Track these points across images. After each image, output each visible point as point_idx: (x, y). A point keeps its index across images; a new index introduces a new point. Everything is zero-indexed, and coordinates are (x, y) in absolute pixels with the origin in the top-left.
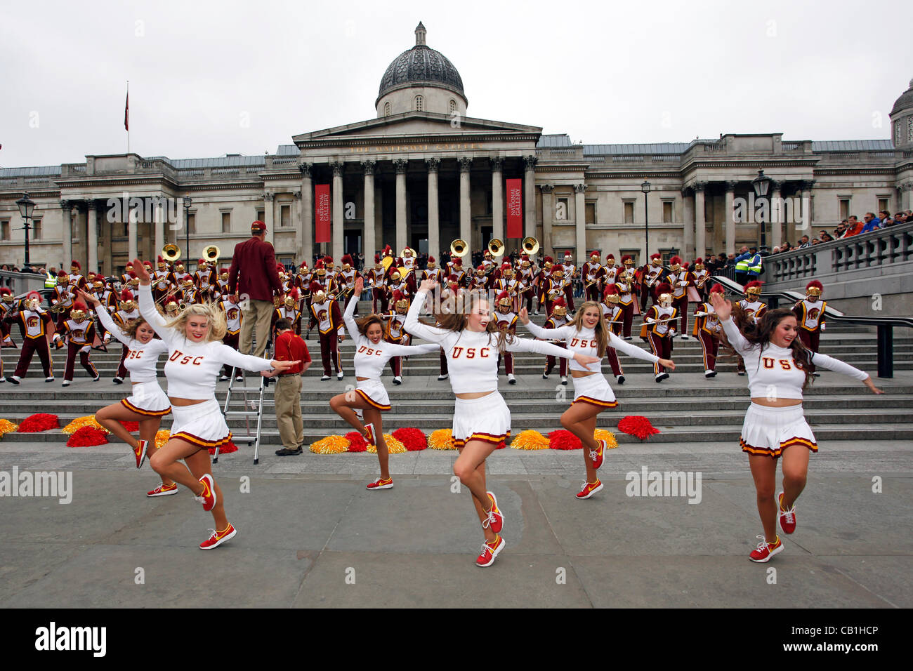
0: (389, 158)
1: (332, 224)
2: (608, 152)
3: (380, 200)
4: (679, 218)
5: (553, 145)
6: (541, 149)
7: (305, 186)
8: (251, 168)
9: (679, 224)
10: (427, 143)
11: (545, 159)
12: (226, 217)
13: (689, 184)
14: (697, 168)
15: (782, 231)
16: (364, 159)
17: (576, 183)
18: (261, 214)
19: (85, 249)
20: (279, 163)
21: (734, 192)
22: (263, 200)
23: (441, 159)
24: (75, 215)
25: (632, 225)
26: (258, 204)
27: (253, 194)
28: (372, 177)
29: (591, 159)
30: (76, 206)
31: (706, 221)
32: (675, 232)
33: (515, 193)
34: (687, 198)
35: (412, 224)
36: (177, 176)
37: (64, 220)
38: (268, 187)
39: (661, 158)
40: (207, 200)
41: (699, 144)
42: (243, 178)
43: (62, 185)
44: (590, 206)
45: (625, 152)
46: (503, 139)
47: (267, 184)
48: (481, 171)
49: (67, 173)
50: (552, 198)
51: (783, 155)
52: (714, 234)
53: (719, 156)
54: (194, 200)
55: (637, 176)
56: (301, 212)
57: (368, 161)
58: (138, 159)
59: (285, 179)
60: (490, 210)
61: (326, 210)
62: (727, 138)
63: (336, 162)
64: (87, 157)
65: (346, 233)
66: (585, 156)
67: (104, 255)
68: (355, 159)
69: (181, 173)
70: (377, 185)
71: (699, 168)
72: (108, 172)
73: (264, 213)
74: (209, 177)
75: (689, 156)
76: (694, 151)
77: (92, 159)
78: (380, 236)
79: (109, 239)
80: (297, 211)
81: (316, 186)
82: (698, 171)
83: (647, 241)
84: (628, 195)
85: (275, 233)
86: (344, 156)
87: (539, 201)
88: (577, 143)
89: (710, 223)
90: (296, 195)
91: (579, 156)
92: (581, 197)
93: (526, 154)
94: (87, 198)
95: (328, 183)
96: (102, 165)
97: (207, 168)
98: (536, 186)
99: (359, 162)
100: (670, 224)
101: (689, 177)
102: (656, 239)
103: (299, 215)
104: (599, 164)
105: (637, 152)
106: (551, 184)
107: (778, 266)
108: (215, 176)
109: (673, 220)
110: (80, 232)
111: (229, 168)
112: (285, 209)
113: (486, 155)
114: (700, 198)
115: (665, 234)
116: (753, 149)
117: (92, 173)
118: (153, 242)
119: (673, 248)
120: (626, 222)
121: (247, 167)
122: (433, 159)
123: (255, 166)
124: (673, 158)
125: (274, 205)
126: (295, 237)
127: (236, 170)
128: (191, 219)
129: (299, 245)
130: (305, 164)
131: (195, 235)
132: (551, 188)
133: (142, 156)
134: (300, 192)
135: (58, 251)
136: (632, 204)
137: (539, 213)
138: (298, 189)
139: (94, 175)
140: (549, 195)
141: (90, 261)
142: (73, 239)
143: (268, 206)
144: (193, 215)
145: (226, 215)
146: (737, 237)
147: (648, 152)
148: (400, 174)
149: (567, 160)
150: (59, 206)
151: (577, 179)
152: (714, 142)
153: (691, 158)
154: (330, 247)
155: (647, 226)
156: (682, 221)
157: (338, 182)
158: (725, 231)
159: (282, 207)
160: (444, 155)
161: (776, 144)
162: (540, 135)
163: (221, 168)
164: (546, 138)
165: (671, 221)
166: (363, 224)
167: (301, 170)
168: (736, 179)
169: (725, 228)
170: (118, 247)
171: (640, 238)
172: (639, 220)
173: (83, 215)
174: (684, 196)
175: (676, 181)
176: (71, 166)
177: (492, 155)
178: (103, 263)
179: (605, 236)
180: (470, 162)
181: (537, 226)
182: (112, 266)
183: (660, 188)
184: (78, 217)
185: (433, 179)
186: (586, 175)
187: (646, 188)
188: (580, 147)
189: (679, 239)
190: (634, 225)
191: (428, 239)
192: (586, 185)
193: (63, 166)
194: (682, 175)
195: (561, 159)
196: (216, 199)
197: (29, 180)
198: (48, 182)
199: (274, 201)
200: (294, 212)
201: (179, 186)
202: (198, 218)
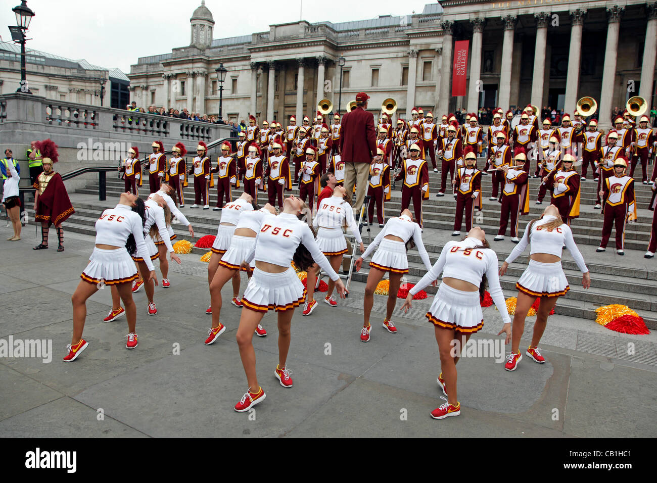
0: (531, 11)
1: (469, 79)
3: (519, 54)
7: (445, 43)
8: (399, 27)
12: (376, 74)
16: (505, 14)
18: (406, 69)
19: (265, 102)
20: (424, 21)
22: (408, 57)
23: (588, 10)
24: (260, 74)
26: (404, 61)
27: (400, 51)
28: (512, 32)
30: (261, 67)
35: (550, 78)
36: (337, 38)
37: (252, 78)
38: (413, 45)
40: (360, 58)
42: (392, 37)
43: (252, 50)
47: (412, 42)
49: (256, 41)
54: (349, 58)
56: (441, 66)
57: (509, 16)
58: (307, 25)
59: (429, 37)
61: (463, 64)
63: (477, 19)
64: (270, 26)
65: (483, 87)
67: (279, 106)
68: (495, 15)
69: (340, 35)
70: (516, 40)
72: (285, 38)
73: (408, 68)
74: (364, 37)
77: (274, 27)
78: (516, 90)
79: (283, 92)
80: (438, 66)
81: (457, 43)
85: (417, 87)
86: (485, 12)
90: (438, 51)
94: (268, 60)
95: (468, 39)
96: (281, 32)
97: (362, 29)
99: (500, 17)
103: (439, 70)
108: (368, 36)
110: (262, 88)
111: (381, 28)
112: (427, 64)
113: (642, 1)
117: (273, 39)
118: (315, 95)
122: (578, 10)
123: (403, 26)
125: (417, 60)
126: (434, 91)
127: (386, 30)
128: (346, 75)
129: (437, 98)
130: (447, 21)
131: (349, 89)
134: (442, 49)
135: (247, 103)
138: (439, 46)
139: (275, 41)
141: (268, 112)
142: (258, 94)
143: (412, 62)
144: (348, 72)
145: (375, 71)
148: (542, 28)
150: (249, 67)
154: (465, 100)
157: (477, 38)
159: (425, 62)
160: (591, 5)
163: (374, 29)
166: (499, 79)
167: (443, 27)
170: (289, 100)
173: (266, 74)
176: (259, 35)
178: (278, 112)
180: (621, 11)
182: (284, 115)
184: (262, 76)
185: (576, 32)
191: (565, 94)
193: (254, 35)
196: (367, 57)
197: (231, 48)
198: (243, 48)
199: (417, 57)
200: (435, 67)
201: (337, 47)
202: (352, 74)
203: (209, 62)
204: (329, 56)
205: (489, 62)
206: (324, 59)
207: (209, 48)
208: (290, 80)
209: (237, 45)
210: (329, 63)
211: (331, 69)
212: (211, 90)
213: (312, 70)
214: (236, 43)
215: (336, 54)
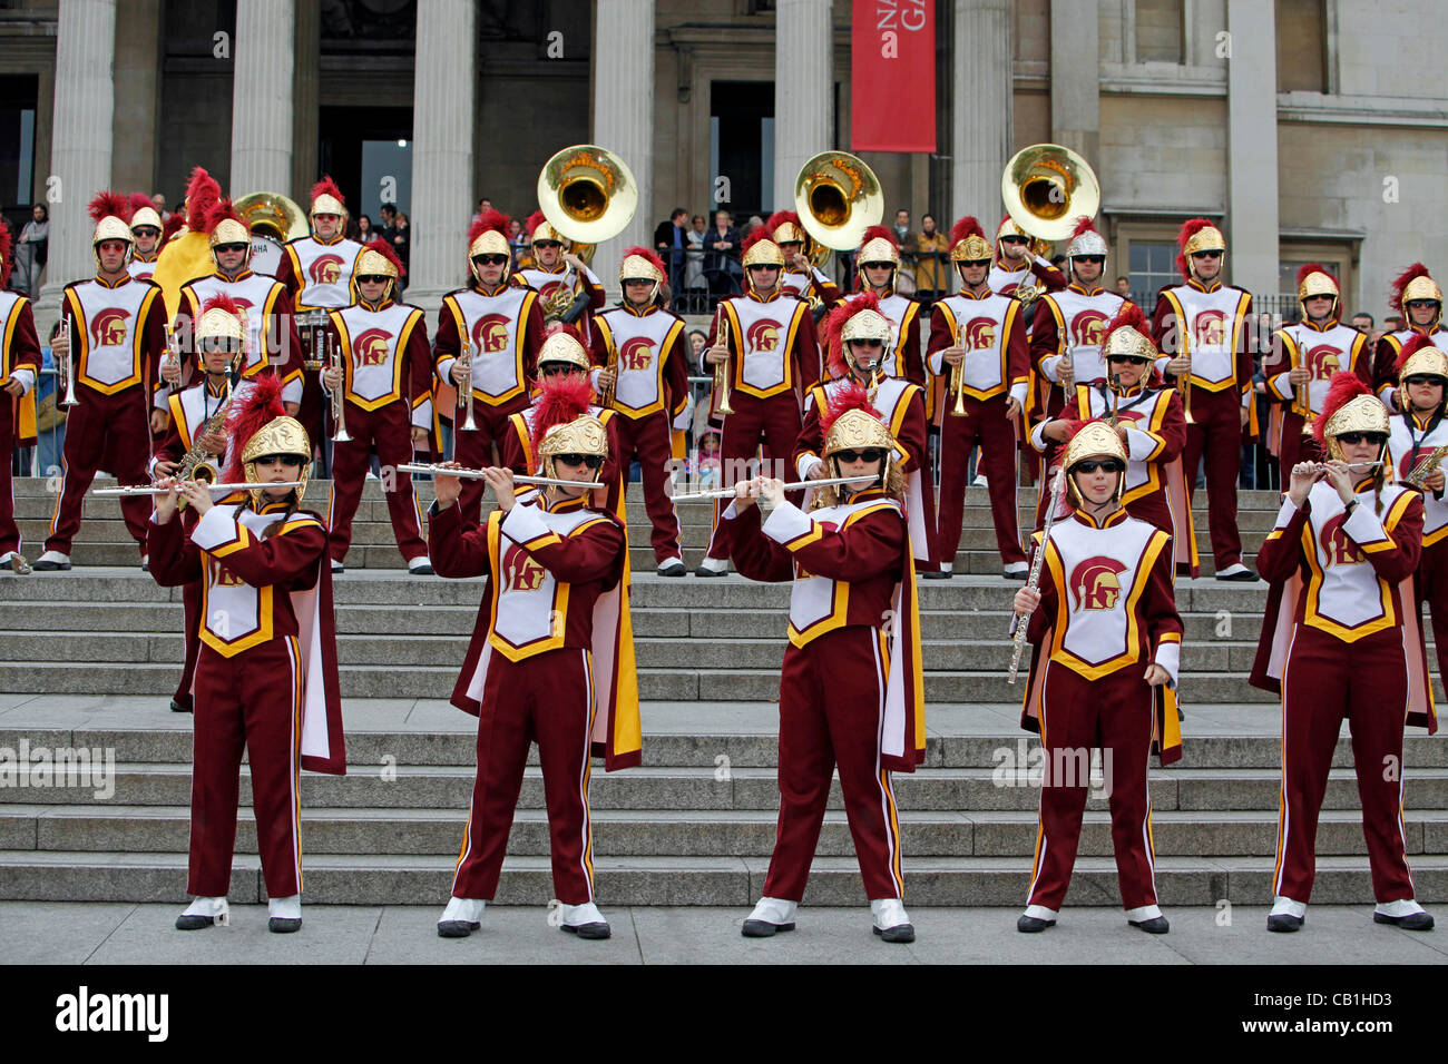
181: (1020, 91)
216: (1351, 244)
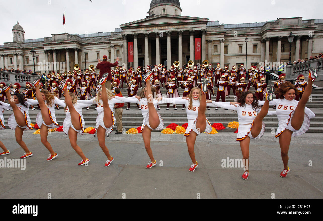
0: (153, 32)
1: (134, 56)
2: (233, 27)
3: (150, 47)
4: (259, 51)
5: (213, 25)
6: (208, 27)
7: (124, 43)
8: (106, 37)
9: (259, 53)
10: (167, 26)
11: (210, 30)
13: (264, 38)
14: (267, 32)
15: (300, 55)
16: (144, 32)
17: (221, 39)
20: (115, 35)
21: (281, 41)
22: (110, 48)
23: (172, 32)
24: (49, 55)
25: (241, 54)
26: (109, 49)
27: (107, 46)
28: (148, 39)
29: (227, 30)
30: (49, 52)
31: (269, 52)
32: (258, 56)
33: (198, 43)
34: (263, 43)
35: (162, 55)
36: (81, 40)
37: (46, 57)
39: (253, 28)
40: (91, 48)
41: (268, 23)
42: (104, 40)
43: (45, 45)
44: (226, 47)
45: (240, 27)
46: (194, 23)
47: (111, 42)
48: (186, 35)
49: (46, 41)
50: (212, 45)
51: (302, 26)
52: (272, 57)
53: (276, 27)
54: (87, 49)
55: (244, 35)
56: (123, 51)
57: (146, 33)
58: (68, 35)
59: (118, 40)
60: (189, 50)
61: (132, 51)
62: (280, 20)
63: (135, 34)
64: (52, 35)
65: (139, 59)
66: (225, 29)
68: (141, 32)
69: (82, 39)
70: (149, 42)
71: (268, 32)
72: (59, 40)
73: (111, 52)
74: (92, 40)
75: (264, 27)
76: (266, 25)
77: (54, 35)
78: (151, 59)
81: (129, 43)
82: (268, 33)
83: (246, 60)
84: (240, 43)
86: (138, 31)
87: (207, 46)
88: (222, 24)
89: (271, 53)
90: (121, 46)
91: (222, 29)
92: (222, 44)
93: (203, 29)
94: (53, 49)
95: (132, 41)
96: (57, 38)
97: (91, 37)
98: (206, 41)
99: (143, 33)
100: (256, 53)
101: (264, 35)
102: (250, 59)
103: (122, 53)
104: (230, 32)
105: (244, 26)
106: (212, 39)
107: (295, 69)
108: (94, 40)
109: (257, 52)
110: (51, 60)
111: (99, 37)
112: (118, 51)
113: (188, 29)
114: (268, 43)
115: (254, 57)
116: (290, 24)
117: (54, 40)
118: (74, 63)
119: (256, 62)
120: (239, 53)
121: (104, 36)
122: (169, 32)
123: (107, 36)
124: (258, 28)
125: (114, 49)
126: (121, 60)
127: (101, 38)
128: (86, 55)
130: (124, 35)
131: (88, 61)
132: (212, 41)
133: (70, 34)
134: (123, 45)
136: (242, 46)
137: (207, 50)
138: (122, 44)
139: (55, 41)
140: (211, 44)
143: (112, 50)
145: (98, 53)
146: (281, 57)
147: (249, 26)
148: (158, 37)
149: (218, 30)
150: (44, 52)
151: (221, 38)
152: (275, 21)
153: (265, 28)
154: (133, 64)
155: (246, 54)
156: (261, 52)
157: (136, 41)
158: (277, 56)
160: (173, 30)
161: (300, 21)
162: (208, 21)
163: (96, 37)
164: (210, 22)
165: (256, 52)
166: (144, 55)
167: (123, 37)
168: (282, 36)
169: (277, 54)
171: (244, 59)
172: (244, 52)
173: (52, 55)
174: (261, 42)
175: (258, 37)
176: (47, 38)
177: (190, 29)
179: (231, 58)
180: (182, 32)
181: (206, 55)
183: (253, 40)
185: (169, 39)
186: (224, 36)
187: (247, 40)
188: (223, 26)
189: (259, 59)
190: (242, 54)
191: (167, 60)
192: (224, 40)
193: (45, 38)
194: (261, 35)
195: (215, 30)
196: (94, 48)
197: (34, 43)
198: (40, 44)
199: (114, 48)
200: (121, 52)
201: (82, 44)
202: (89, 55)
203: (24, 50)
204: (79, 48)
205: (140, 50)
206: (77, 49)
207: (23, 43)
208: (63, 57)
209: (37, 42)
210: (79, 51)
211: (80, 53)
212: (26, 62)
213: (72, 53)
214: (36, 41)
215: (81, 47)
216: (229, 64)
